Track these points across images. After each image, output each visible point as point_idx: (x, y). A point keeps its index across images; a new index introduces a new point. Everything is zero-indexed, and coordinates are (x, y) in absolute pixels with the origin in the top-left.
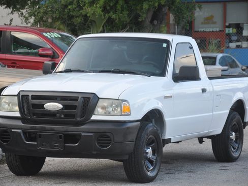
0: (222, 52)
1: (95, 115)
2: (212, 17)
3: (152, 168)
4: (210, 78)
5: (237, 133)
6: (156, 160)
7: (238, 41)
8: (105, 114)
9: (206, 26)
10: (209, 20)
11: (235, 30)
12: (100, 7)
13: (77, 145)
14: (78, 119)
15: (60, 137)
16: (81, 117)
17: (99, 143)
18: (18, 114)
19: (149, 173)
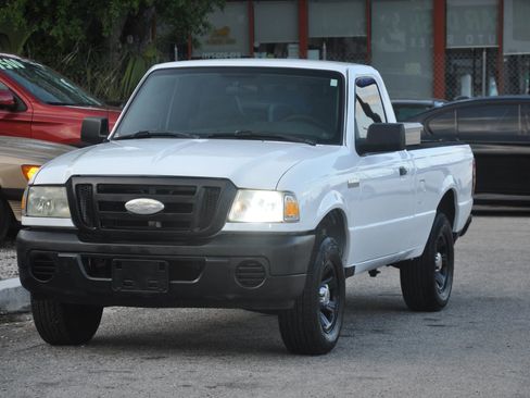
1: (229, 221)
2: (226, 30)
3: (329, 325)
5: (445, 255)
6: (335, 309)
13: (196, 281)
14: (196, 230)
15: (162, 265)
16: (202, 227)
17: (240, 277)
18: (69, 223)
19: (326, 336)
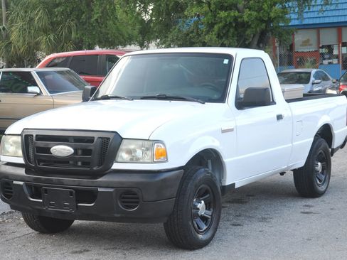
0: (317, 68)
1: (117, 162)
2: (308, 40)
3: (205, 227)
4: (288, 101)
5: (324, 163)
6: (212, 216)
7: (329, 59)
8: (132, 161)
9: (304, 47)
10: (306, 43)
11: (327, 50)
12: (215, 34)
13: (92, 204)
14: (95, 168)
15: (71, 193)
16: (99, 166)
17: (123, 202)
18: (21, 161)
19: (200, 236)
